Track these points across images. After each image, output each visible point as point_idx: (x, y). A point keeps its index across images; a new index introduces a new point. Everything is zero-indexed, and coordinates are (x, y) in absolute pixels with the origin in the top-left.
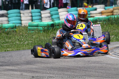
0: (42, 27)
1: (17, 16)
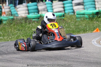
0: (88, 15)
1: (92, 4)
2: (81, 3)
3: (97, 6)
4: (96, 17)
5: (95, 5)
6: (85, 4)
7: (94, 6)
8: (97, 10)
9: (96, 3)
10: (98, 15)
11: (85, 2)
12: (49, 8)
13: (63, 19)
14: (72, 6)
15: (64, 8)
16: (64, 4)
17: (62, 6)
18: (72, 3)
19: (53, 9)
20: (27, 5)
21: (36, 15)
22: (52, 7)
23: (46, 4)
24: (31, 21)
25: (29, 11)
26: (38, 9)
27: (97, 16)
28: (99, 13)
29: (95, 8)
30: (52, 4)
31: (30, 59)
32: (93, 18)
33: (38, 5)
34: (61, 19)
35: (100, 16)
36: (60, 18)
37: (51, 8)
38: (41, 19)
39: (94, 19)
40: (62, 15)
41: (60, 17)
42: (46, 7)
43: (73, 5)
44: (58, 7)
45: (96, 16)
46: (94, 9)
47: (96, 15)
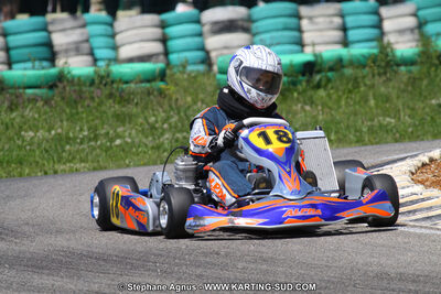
2: (240, 23)
3: (307, 37)
4: (304, 84)
5: (299, 30)
6: (255, 27)
7: (296, 34)
8: (306, 56)
9: (305, 23)
10: (311, 74)
11: (255, 17)
12: (97, 42)
13: (161, 93)
14: (200, 35)
15: (164, 40)
16: (163, 25)
17: (157, 32)
18: (198, 21)
19: (115, 48)
20: (3, 29)
21: (42, 72)
22: (113, 36)
23: (84, 26)
24: (17, 97)
25: (13, 53)
26: (49, 45)
27: (308, 82)
28: (317, 68)
29: (301, 44)
30: (111, 25)
31: (11, 267)
32: (291, 87)
33: (51, 28)
34: (149, 93)
35: (320, 80)
36: (148, 85)
37: (110, 40)
38: (64, 88)
39: (295, 94)
40: (154, 72)
41: (148, 81)
42: (84, 38)
43: (206, 28)
44: (137, 39)
45: (301, 78)
46: (296, 48)
47: (303, 75)
